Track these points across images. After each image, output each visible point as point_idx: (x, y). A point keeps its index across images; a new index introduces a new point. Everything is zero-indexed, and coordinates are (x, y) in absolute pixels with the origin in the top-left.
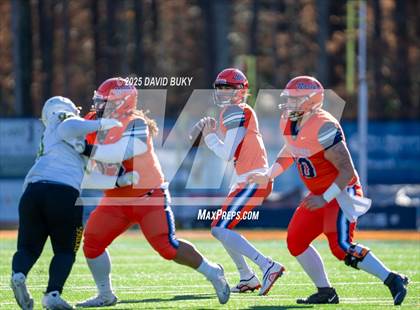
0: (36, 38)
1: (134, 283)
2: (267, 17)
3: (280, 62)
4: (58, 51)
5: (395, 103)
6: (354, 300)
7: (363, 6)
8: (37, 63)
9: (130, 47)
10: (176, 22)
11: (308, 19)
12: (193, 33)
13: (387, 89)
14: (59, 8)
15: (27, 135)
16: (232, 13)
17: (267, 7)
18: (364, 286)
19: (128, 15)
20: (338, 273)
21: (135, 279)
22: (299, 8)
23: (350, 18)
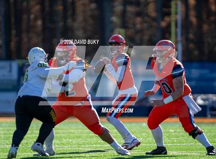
0: (13, 19)
1: (63, 144)
2: (131, 9)
3: (138, 32)
4: (24, 26)
5: (196, 52)
6: (175, 153)
7: (179, 3)
8: (14, 32)
9: (61, 24)
10: (84, 12)
11: (151, 10)
12: (93, 17)
13: (192, 46)
14: (25, 4)
15: (8, 69)
16: (113, 7)
17: (131, 4)
18: (180, 146)
19: (60, 8)
20: (167, 139)
21: (63, 142)
22: (147, 4)
23: (173, 10)
